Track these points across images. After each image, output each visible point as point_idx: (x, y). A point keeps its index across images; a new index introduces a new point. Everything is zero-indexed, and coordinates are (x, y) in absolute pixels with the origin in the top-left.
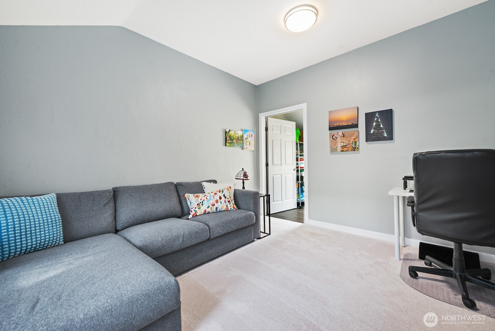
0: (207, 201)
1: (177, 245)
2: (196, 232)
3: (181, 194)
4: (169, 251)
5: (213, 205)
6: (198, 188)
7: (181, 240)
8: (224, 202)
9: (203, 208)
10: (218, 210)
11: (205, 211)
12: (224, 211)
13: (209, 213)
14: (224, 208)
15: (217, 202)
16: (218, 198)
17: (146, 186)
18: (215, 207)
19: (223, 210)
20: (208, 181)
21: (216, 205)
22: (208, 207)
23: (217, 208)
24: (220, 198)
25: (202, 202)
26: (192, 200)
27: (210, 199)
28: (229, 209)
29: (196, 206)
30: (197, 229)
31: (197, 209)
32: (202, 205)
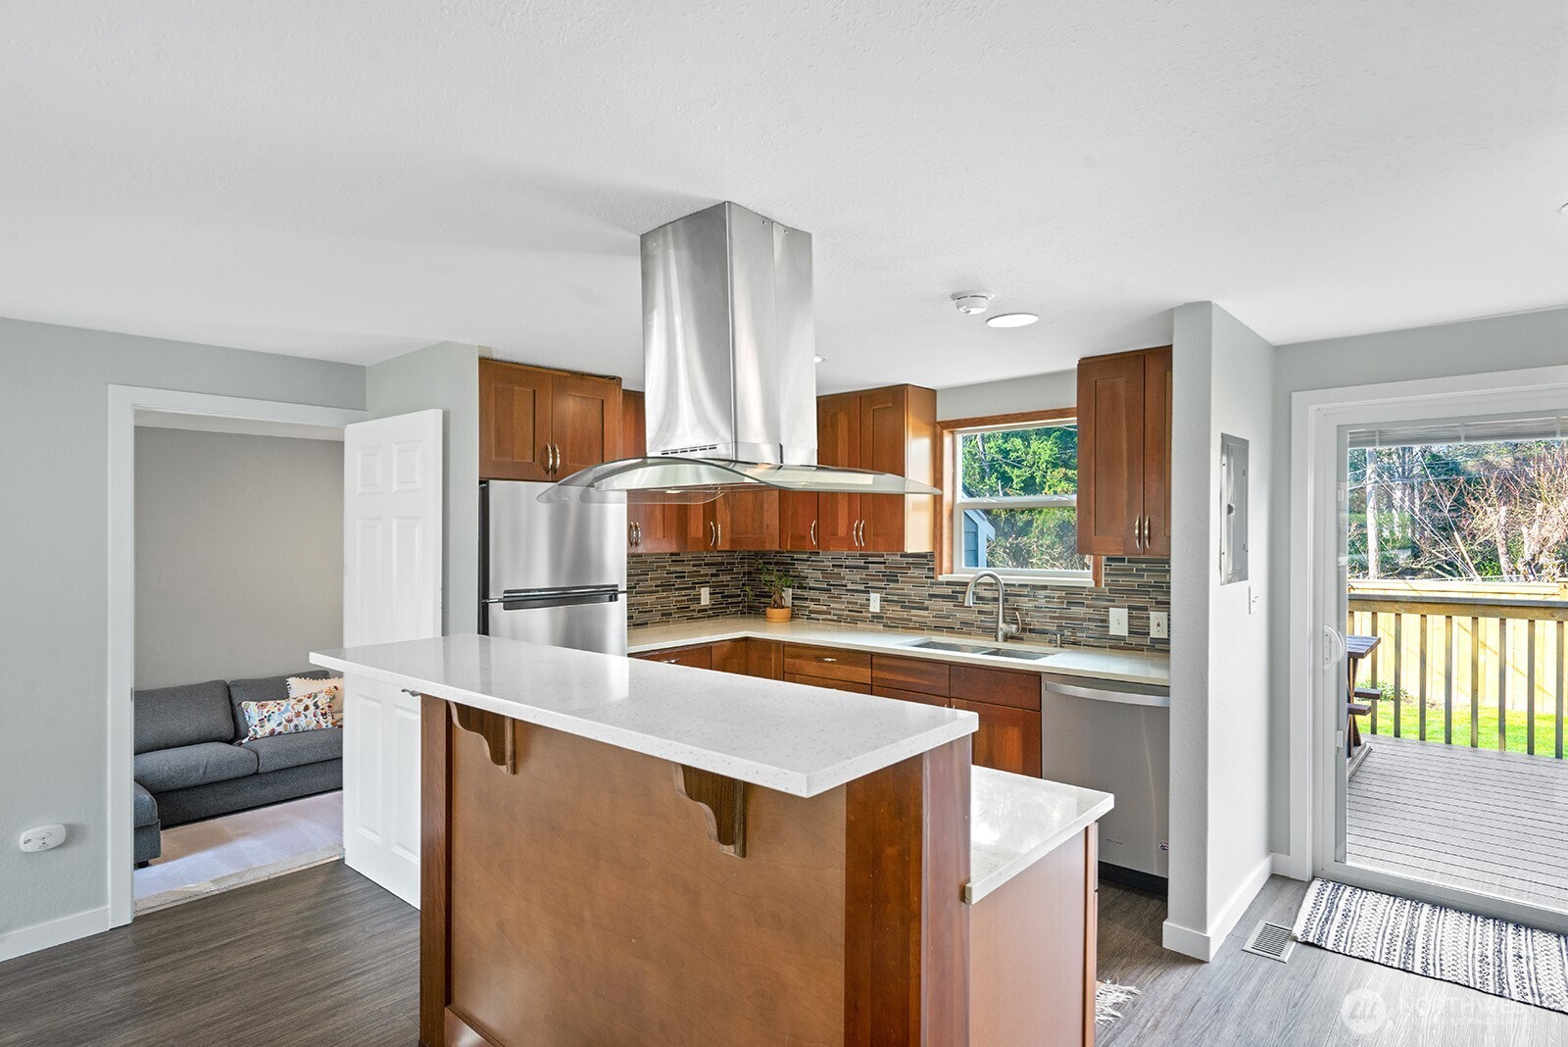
0: (279, 714)
1: (194, 778)
2: (231, 762)
3: (236, 703)
4: (179, 784)
5: (289, 721)
6: (275, 689)
7: (201, 771)
8: (312, 715)
9: (269, 727)
10: (300, 729)
11: (273, 731)
12: (313, 730)
13: (280, 733)
14: (313, 725)
15: (298, 714)
16: (301, 709)
17: (167, 690)
18: (292, 725)
19: (310, 728)
20: (299, 676)
21: (296, 721)
22: (279, 725)
23: (296, 726)
24: (306, 708)
25: (270, 716)
26: (252, 711)
27: (287, 710)
28: (324, 725)
29: (257, 722)
30: (233, 757)
31: (257, 728)
32: (269, 720)
